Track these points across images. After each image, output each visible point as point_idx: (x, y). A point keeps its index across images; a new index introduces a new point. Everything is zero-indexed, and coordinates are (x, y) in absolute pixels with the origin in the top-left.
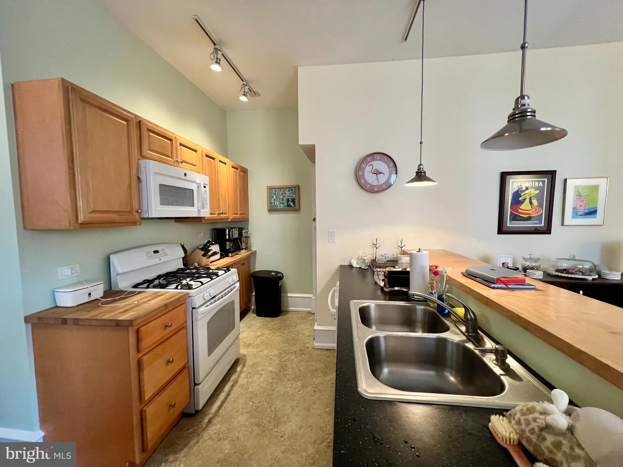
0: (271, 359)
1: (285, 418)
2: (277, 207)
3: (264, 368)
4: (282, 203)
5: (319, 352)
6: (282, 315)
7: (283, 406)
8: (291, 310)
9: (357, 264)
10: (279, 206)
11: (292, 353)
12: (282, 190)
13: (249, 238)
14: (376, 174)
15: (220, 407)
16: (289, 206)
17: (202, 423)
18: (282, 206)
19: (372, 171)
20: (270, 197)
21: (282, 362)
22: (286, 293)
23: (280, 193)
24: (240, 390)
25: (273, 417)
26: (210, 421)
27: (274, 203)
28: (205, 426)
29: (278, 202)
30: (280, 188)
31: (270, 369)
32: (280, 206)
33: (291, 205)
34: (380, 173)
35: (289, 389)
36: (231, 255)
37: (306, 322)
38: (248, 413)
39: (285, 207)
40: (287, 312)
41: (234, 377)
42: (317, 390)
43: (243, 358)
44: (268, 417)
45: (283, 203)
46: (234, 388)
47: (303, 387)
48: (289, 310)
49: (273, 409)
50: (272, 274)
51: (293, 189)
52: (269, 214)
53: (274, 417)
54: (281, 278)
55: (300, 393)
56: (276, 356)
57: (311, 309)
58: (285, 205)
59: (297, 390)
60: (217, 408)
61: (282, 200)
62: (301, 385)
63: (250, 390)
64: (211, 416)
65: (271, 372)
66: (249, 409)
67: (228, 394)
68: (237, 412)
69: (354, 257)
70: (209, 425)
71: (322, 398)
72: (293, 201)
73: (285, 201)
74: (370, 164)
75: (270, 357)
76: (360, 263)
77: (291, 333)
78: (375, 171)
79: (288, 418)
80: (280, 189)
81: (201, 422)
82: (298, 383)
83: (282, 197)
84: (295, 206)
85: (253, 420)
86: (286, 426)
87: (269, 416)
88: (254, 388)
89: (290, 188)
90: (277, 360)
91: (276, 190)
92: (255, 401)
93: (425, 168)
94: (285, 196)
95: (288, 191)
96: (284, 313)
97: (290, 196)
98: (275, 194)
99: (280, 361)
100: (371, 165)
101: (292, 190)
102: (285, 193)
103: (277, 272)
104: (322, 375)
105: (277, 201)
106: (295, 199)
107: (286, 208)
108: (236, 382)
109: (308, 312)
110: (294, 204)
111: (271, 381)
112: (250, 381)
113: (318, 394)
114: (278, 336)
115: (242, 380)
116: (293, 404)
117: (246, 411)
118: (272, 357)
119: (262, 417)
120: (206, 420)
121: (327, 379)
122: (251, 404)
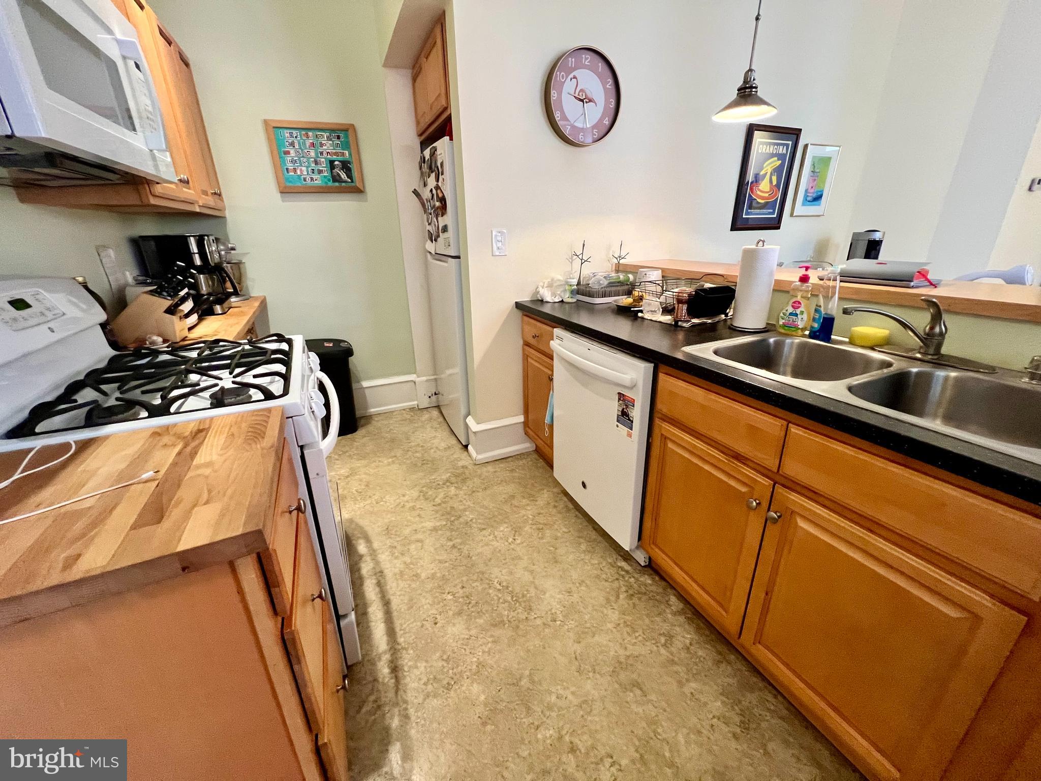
0: (413, 508)
1: (533, 592)
2: (305, 180)
3: (415, 526)
4: (316, 171)
5: (490, 468)
6: (362, 426)
7: (511, 573)
8: (374, 412)
9: (554, 295)
10: (308, 178)
11: (444, 484)
12: (310, 134)
13: (241, 266)
14: (582, 101)
15: (391, 632)
16: (336, 179)
17: (380, 680)
18: (319, 181)
19: (575, 93)
20: (278, 153)
21: (439, 504)
22: (358, 382)
23: (308, 143)
24: (402, 584)
25: (509, 599)
26: (395, 669)
27: (295, 170)
28: (393, 681)
29: (304, 169)
30: (306, 129)
31: (429, 525)
32: (312, 179)
33: (343, 176)
34: (590, 101)
35: (494, 543)
36: (222, 308)
37: (423, 427)
38: (460, 613)
39: (326, 183)
40: (368, 419)
41: (366, 568)
42: (541, 526)
43: (353, 526)
44: (502, 603)
45: (320, 172)
46: (388, 587)
47: (517, 530)
48: (371, 412)
49: (499, 587)
50: (326, 344)
51: (342, 135)
52: (283, 201)
53: (512, 597)
54: (349, 352)
55: (518, 542)
56: (418, 499)
57: (416, 403)
58: (325, 177)
59: (510, 540)
60: (385, 638)
61: (316, 163)
62: (509, 529)
63: (423, 576)
64: (386, 657)
65: (435, 529)
66: (453, 608)
67: (386, 603)
68: (436, 624)
69: (541, 284)
70: (400, 675)
71: (559, 535)
72: (346, 166)
73: (324, 166)
74: (571, 76)
75: (408, 505)
76: (561, 292)
77: (410, 453)
78: (581, 94)
79: (536, 588)
80: (303, 132)
81: (376, 680)
82: (502, 529)
83: (313, 154)
84: (352, 182)
85: (480, 621)
86: (545, 602)
87: (501, 601)
88: (427, 567)
89: (332, 131)
90: (428, 507)
91: (294, 132)
92: (454, 590)
93: (759, 80)
94: (322, 153)
95: (329, 139)
96: (363, 421)
97: (336, 154)
98: (292, 144)
99: (434, 505)
100: (575, 77)
101: (338, 137)
102: (322, 145)
103: (337, 342)
104: (528, 502)
105: (301, 165)
106: (349, 162)
107: (330, 184)
108: (380, 574)
109: (410, 409)
110: (350, 176)
111: (450, 543)
112: (408, 559)
113: (548, 533)
114: (389, 464)
115: (390, 565)
116: (524, 563)
117: (451, 613)
118: (411, 504)
119: (493, 609)
120: (385, 671)
121: (541, 502)
122: (450, 597)
